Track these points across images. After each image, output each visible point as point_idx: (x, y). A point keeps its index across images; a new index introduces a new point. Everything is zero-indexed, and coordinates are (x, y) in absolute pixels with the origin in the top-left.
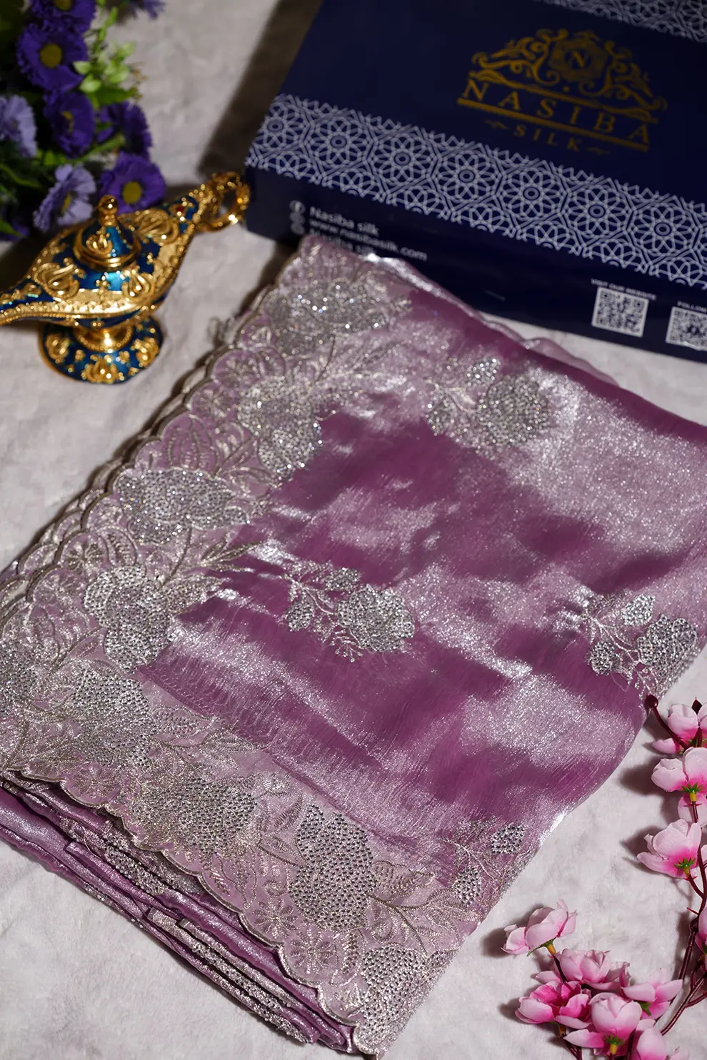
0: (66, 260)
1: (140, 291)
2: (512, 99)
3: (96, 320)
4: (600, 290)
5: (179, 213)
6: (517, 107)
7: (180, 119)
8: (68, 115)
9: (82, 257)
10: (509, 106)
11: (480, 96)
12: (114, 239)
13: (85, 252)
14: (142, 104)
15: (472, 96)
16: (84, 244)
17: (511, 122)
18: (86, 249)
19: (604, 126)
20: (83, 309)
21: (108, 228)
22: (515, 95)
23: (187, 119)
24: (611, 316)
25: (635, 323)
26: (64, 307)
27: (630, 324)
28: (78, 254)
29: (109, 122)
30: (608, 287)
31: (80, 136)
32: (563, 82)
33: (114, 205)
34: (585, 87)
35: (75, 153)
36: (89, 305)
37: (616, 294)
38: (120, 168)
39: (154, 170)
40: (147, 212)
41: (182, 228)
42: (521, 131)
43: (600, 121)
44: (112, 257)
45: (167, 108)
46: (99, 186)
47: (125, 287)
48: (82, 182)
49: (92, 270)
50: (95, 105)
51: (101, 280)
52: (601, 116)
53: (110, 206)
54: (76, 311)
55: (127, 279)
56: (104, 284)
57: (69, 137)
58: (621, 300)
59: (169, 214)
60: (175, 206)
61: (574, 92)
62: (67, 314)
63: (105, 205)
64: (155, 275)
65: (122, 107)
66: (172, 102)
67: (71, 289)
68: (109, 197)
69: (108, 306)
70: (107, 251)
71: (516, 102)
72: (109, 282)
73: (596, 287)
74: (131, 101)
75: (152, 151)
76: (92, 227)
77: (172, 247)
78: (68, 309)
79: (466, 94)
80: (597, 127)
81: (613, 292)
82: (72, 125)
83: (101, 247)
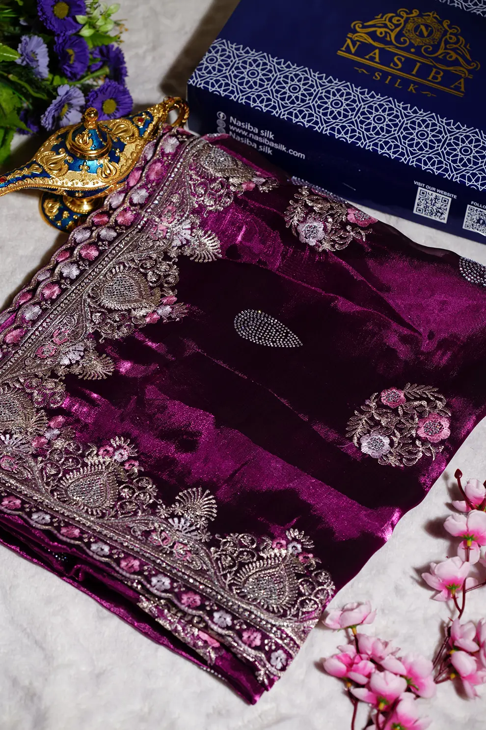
0: (60, 150)
1: (109, 174)
2: (375, 54)
3: (78, 191)
4: (420, 188)
5: (140, 123)
6: (377, 60)
7: (149, 59)
8: (70, 52)
9: (71, 149)
10: (372, 59)
11: (353, 50)
12: (94, 138)
13: (73, 145)
14: (122, 47)
15: (348, 50)
16: (74, 140)
17: (372, 70)
18: (74, 143)
19: (435, 78)
20: (70, 184)
21: (90, 130)
22: (377, 51)
23: (154, 59)
24: (426, 207)
25: (442, 214)
26: (57, 182)
27: (439, 214)
28: (69, 147)
29: (99, 58)
30: (425, 188)
31: (78, 66)
32: (411, 45)
33: (96, 114)
34: (426, 50)
35: (74, 77)
36: (74, 182)
37: (431, 192)
38: (103, 90)
39: (126, 92)
40: (118, 120)
41: (141, 132)
42: (378, 76)
43: (432, 74)
44: (92, 150)
45: (141, 51)
46: (87, 101)
47: (99, 171)
48: (75, 98)
49: (77, 158)
50: (90, 46)
51: (83, 165)
52: (434, 70)
53: (93, 115)
54: (65, 185)
55: (101, 166)
56: (86, 167)
57: (70, 66)
58: (434, 196)
59: (133, 123)
60: (137, 118)
61: (418, 52)
62: (59, 186)
63: (89, 114)
64: (120, 164)
65: (109, 48)
66: (145, 48)
67: (62, 170)
68: (92, 109)
69: (87, 183)
70: (89, 145)
71: (377, 56)
72: (89, 167)
73: (417, 186)
74: (116, 45)
75: (126, 79)
76: (80, 129)
77: (134, 145)
78: (59, 184)
79: (343, 49)
80: (430, 78)
81: (428, 191)
82: (72, 58)
83: (85, 143)
